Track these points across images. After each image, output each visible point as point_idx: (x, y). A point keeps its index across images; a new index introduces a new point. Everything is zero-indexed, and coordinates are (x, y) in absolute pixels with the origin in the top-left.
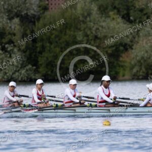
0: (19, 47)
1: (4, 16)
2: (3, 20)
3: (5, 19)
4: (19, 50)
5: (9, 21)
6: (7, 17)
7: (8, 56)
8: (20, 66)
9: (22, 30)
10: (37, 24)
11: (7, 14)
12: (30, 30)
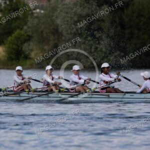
0: (108, 34)
1: (94, 3)
2: (93, 7)
3: (94, 6)
4: (108, 36)
5: (98, 8)
6: (96, 4)
7: (97, 42)
8: (108, 52)
9: (111, 17)
10: (125, 11)
11: (96, 1)
12: (119, 17)
